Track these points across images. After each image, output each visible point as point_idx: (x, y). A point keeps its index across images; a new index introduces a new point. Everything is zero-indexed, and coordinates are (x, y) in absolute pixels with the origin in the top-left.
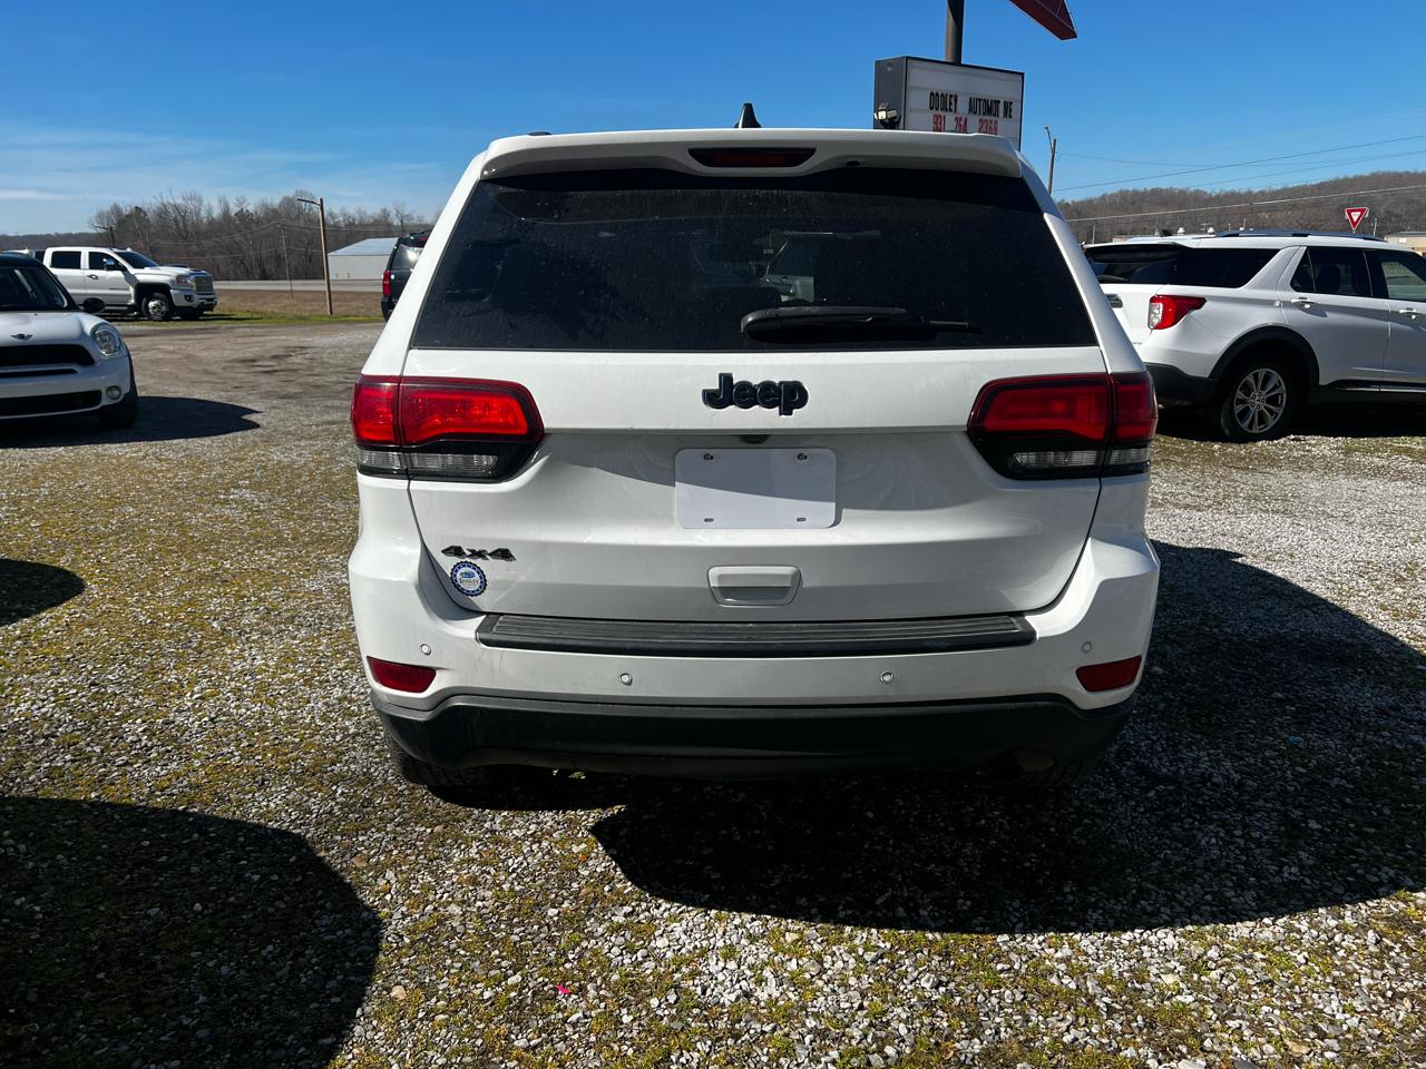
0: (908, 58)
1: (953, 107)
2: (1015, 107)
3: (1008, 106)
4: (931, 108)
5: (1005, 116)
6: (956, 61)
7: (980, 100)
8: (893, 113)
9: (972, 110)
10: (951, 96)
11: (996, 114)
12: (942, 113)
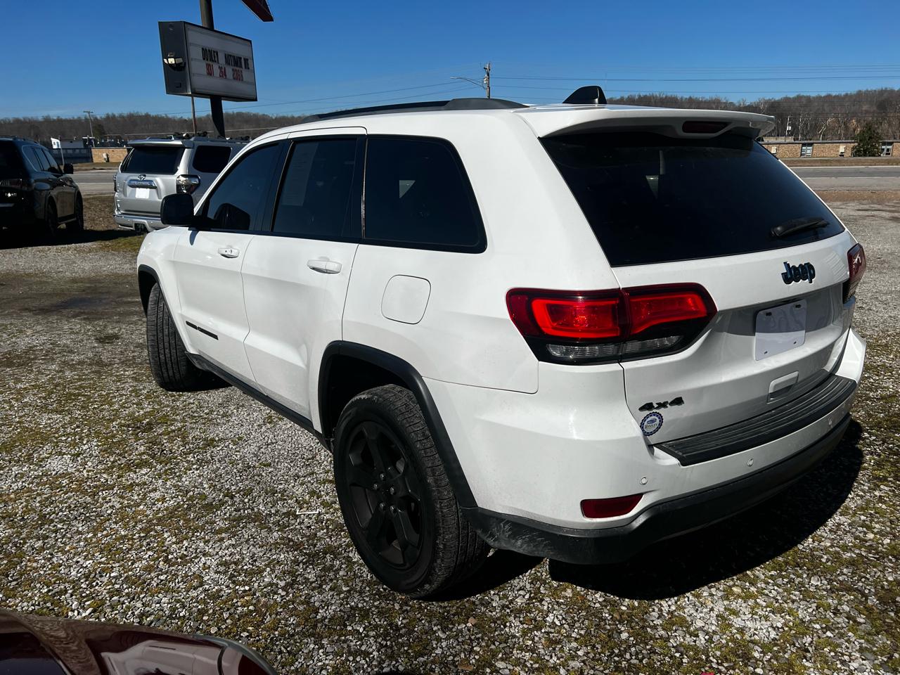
0: (185, 22)
1: (216, 59)
2: (250, 62)
3: (246, 60)
4: (204, 59)
5: (246, 68)
6: (210, 27)
7: (231, 56)
8: (180, 60)
9: (227, 62)
10: (214, 52)
11: (241, 67)
12: (211, 63)
